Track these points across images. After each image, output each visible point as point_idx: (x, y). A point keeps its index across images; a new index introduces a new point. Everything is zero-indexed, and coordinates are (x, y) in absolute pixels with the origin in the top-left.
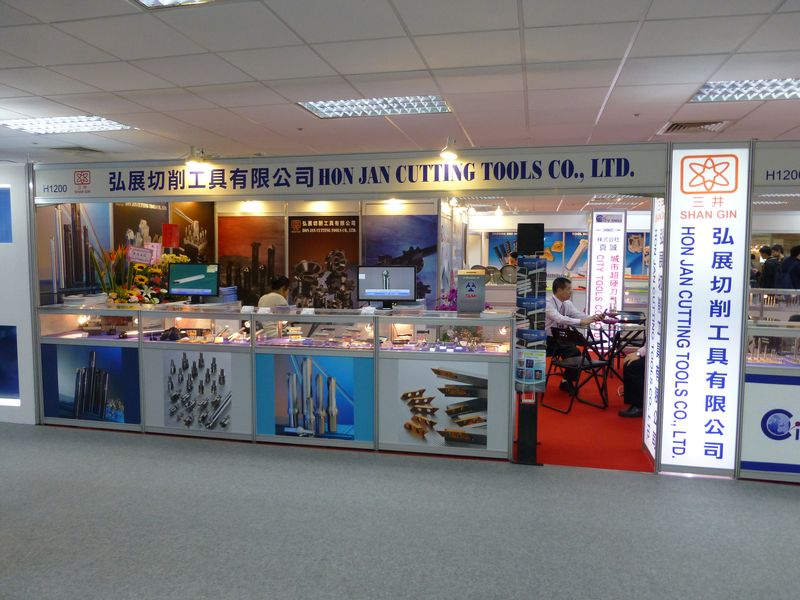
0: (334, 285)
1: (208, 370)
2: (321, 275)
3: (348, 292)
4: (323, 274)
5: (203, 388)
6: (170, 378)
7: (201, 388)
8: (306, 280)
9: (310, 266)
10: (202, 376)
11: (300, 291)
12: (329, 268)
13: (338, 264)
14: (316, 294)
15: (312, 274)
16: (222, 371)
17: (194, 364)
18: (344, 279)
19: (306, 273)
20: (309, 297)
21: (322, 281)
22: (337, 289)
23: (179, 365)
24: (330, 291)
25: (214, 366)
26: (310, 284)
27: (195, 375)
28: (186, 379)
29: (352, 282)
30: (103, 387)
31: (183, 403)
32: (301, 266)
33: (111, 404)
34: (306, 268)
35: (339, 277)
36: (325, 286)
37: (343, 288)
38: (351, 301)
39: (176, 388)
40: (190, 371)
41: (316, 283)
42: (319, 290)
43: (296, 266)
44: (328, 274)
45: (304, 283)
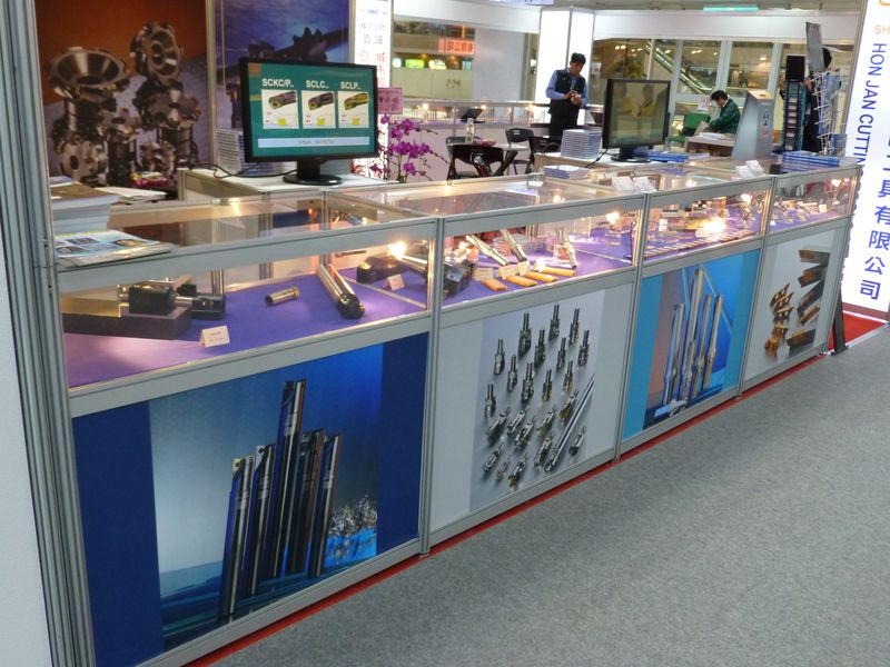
0: (154, 109)
1: (564, 340)
2: (122, 85)
3: (185, 124)
4: (126, 82)
5: (550, 387)
6: (491, 388)
7: (548, 388)
8: (84, 96)
9: (94, 61)
10: (551, 362)
11: (72, 127)
12: (141, 68)
13: (158, 61)
14: (113, 131)
15: (99, 82)
16: (587, 334)
17: (542, 333)
18: (175, 95)
19: (83, 80)
20: (95, 139)
21: (125, 99)
22: (162, 117)
23: (512, 349)
24: (147, 123)
25: (575, 328)
26: (96, 107)
27: (540, 360)
28: (522, 376)
29: (195, 102)
30: (322, 482)
31: (511, 436)
32: (70, 64)
33: (343, 520)
34: (83, 67)
35: (164, 90)
36: (134, 113)
37: (174, 115)
38: (193, 144)
39: (500, 409)
40: (531, 357)
41: (111, 105)
42: (121, 120)
43: (57, 61)
44: (137, 82)
45: (81, 105)
